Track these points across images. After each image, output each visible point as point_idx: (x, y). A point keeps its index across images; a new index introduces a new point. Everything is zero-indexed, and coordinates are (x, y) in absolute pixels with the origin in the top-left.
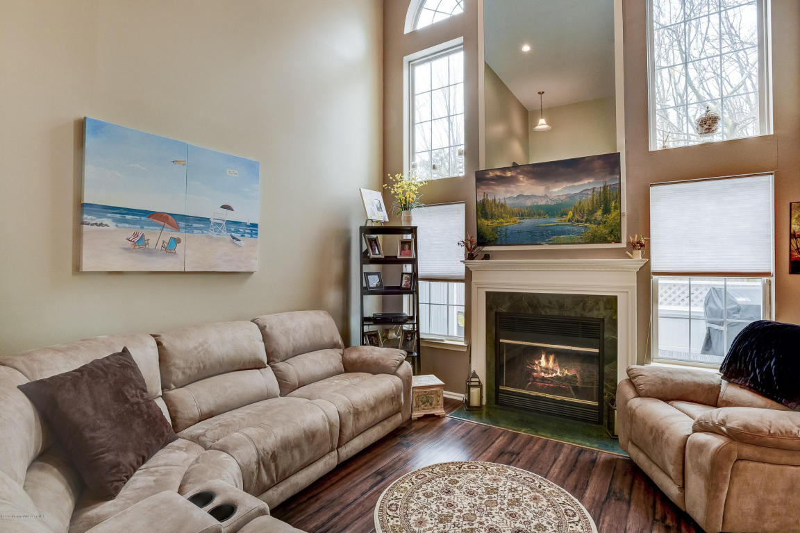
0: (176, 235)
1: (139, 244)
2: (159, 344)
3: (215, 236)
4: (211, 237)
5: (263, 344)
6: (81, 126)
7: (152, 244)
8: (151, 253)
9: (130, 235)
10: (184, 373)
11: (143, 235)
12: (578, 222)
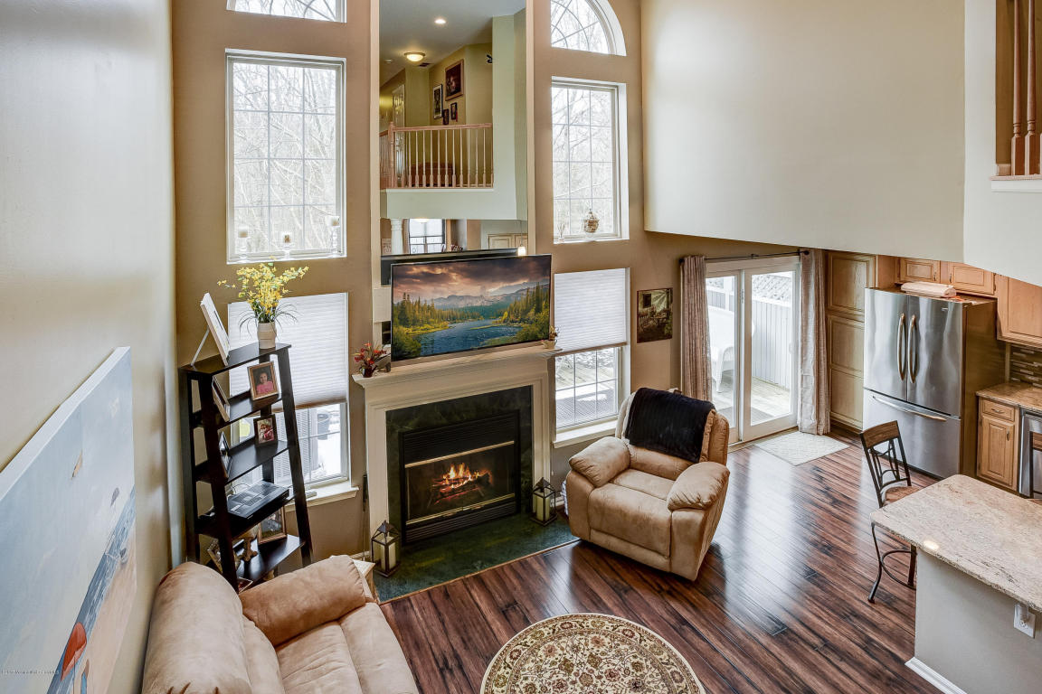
12: (513, 322)
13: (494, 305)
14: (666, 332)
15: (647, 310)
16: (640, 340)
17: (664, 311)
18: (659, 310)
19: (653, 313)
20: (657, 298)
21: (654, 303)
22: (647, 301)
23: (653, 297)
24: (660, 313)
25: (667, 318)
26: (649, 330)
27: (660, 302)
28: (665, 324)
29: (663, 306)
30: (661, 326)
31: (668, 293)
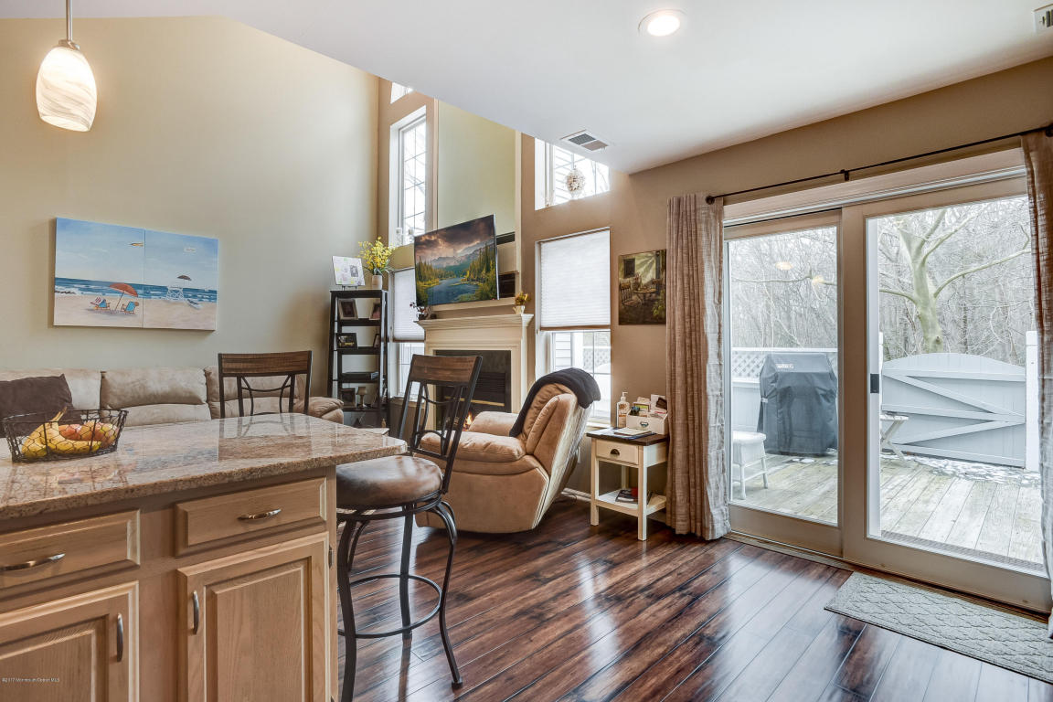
0: (134, 300)
1: (102, 307)
2: (103, 377)
3: (172, 300)
4: (168, 302)
5: (205, 387)
6: (54, 224)
7: (112, 307)
8: (112, 313)
9: (94, 300)
10: (120, 399)
11: (104, 300)
12: (473, 280)
13: (461, 265)
14: (656, 312)
15: (630, 280)
16: (622, 321)
17: (652, 282)
18: (645, 281)
19: (637, 285)
20: (642, 264)
21: (639, 271)
22: (628, 267)
23: (637, 262)
24: (647, 286)
25: (657, 293)
26: (633, 308)
27: (647, 271)
28: (653, 301)
29: (651, 275)
30: (649, 302)
31: (658, 256)
